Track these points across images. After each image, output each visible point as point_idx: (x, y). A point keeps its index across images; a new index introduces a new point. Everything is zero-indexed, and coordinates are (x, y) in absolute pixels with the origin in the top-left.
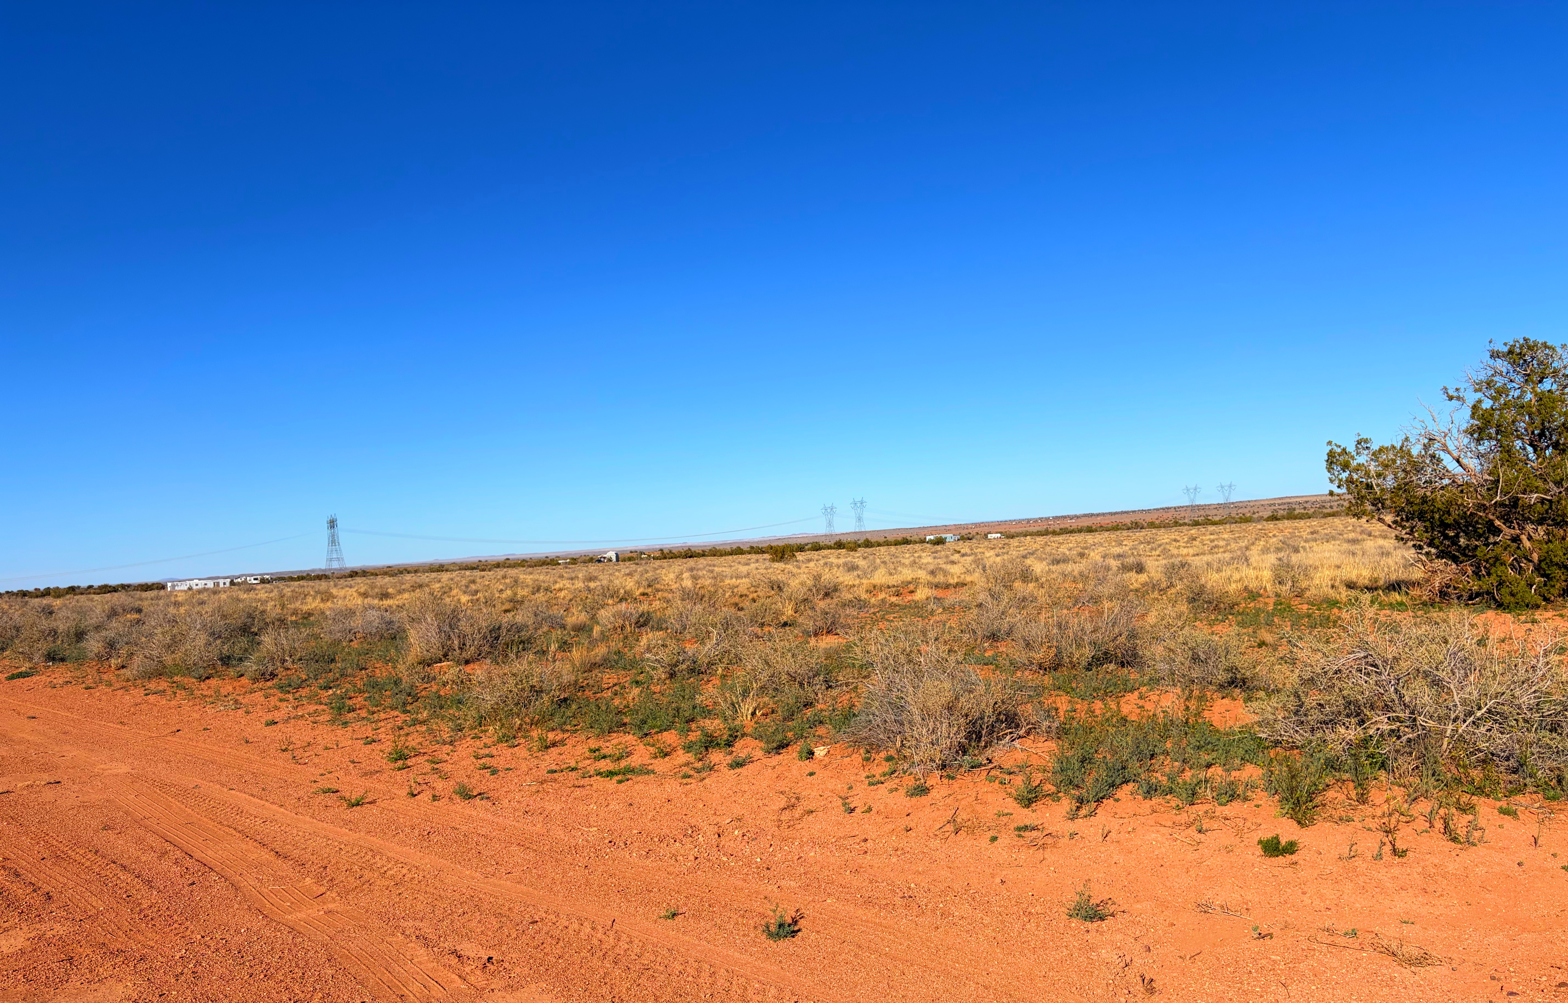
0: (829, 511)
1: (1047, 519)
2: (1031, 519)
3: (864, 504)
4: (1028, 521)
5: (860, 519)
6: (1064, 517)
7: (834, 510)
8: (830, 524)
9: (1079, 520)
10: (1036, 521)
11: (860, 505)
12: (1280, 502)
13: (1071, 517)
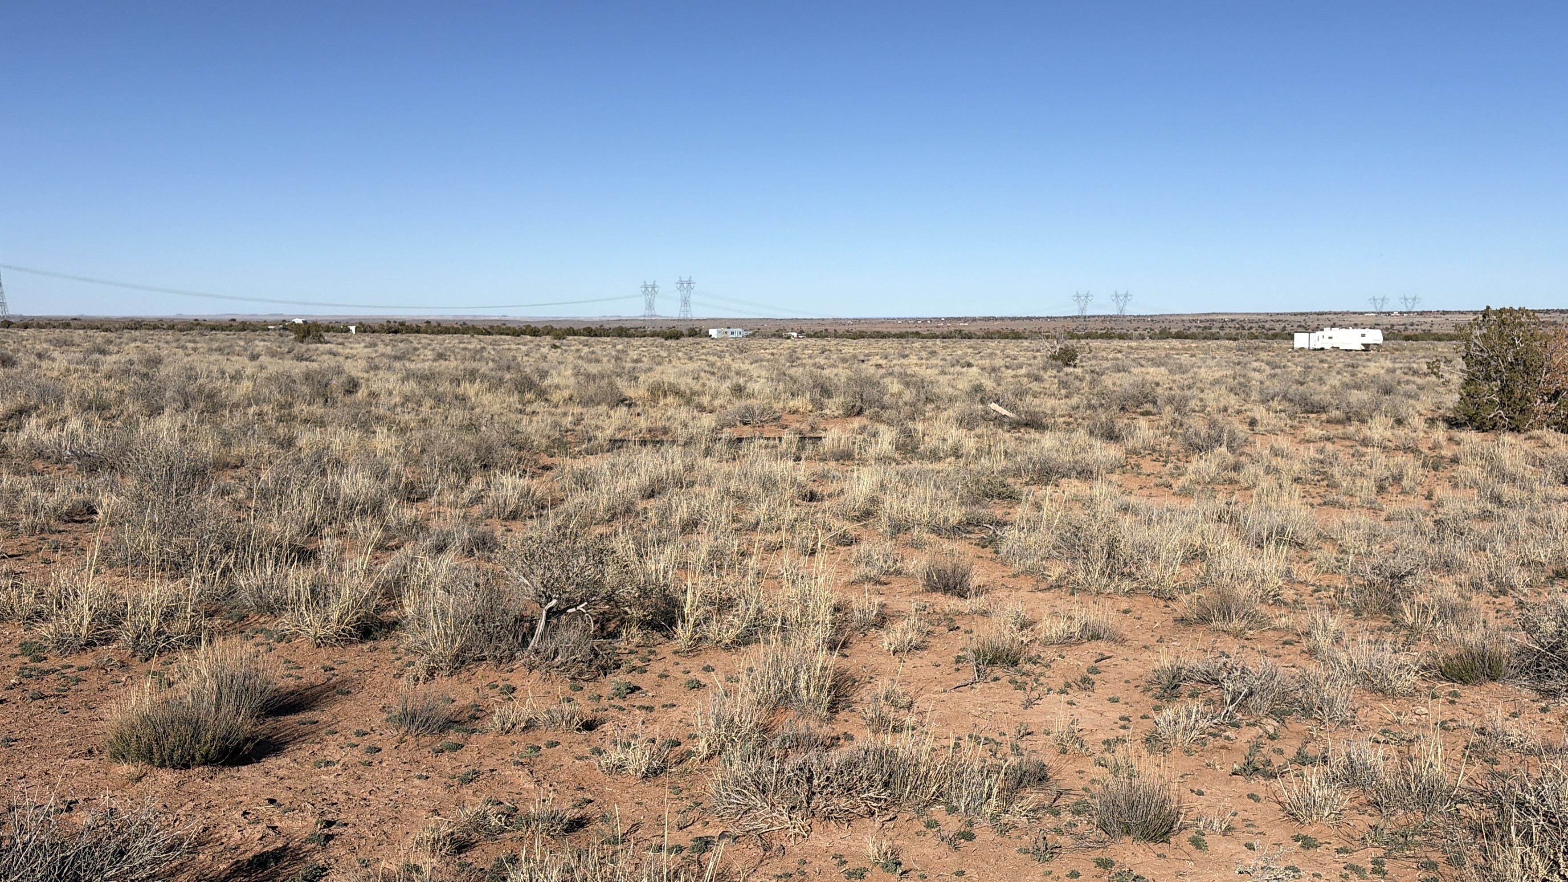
0: (650, 289)
1: (939, 320)
2: (919, 319)
3: (692, 285)
4: (916, 320)
5: (685, 302)
6: (959, 319)
7: (656, 289)
8: (650, 305)
9: (975, 323)
10: (925, 321)
11: (686, 285)
12: (1203, 318)
13: (966, 320)
